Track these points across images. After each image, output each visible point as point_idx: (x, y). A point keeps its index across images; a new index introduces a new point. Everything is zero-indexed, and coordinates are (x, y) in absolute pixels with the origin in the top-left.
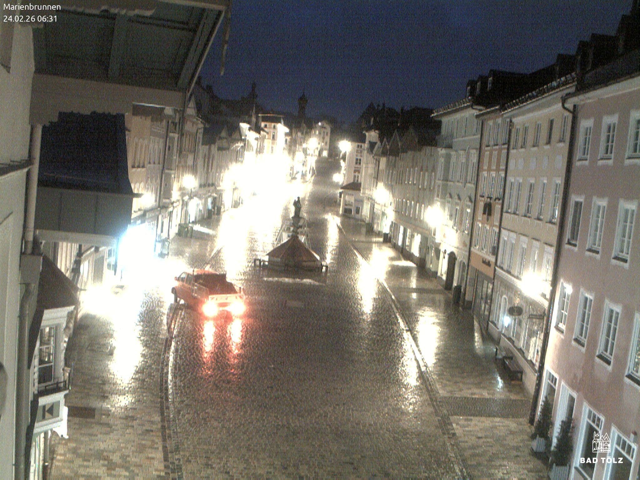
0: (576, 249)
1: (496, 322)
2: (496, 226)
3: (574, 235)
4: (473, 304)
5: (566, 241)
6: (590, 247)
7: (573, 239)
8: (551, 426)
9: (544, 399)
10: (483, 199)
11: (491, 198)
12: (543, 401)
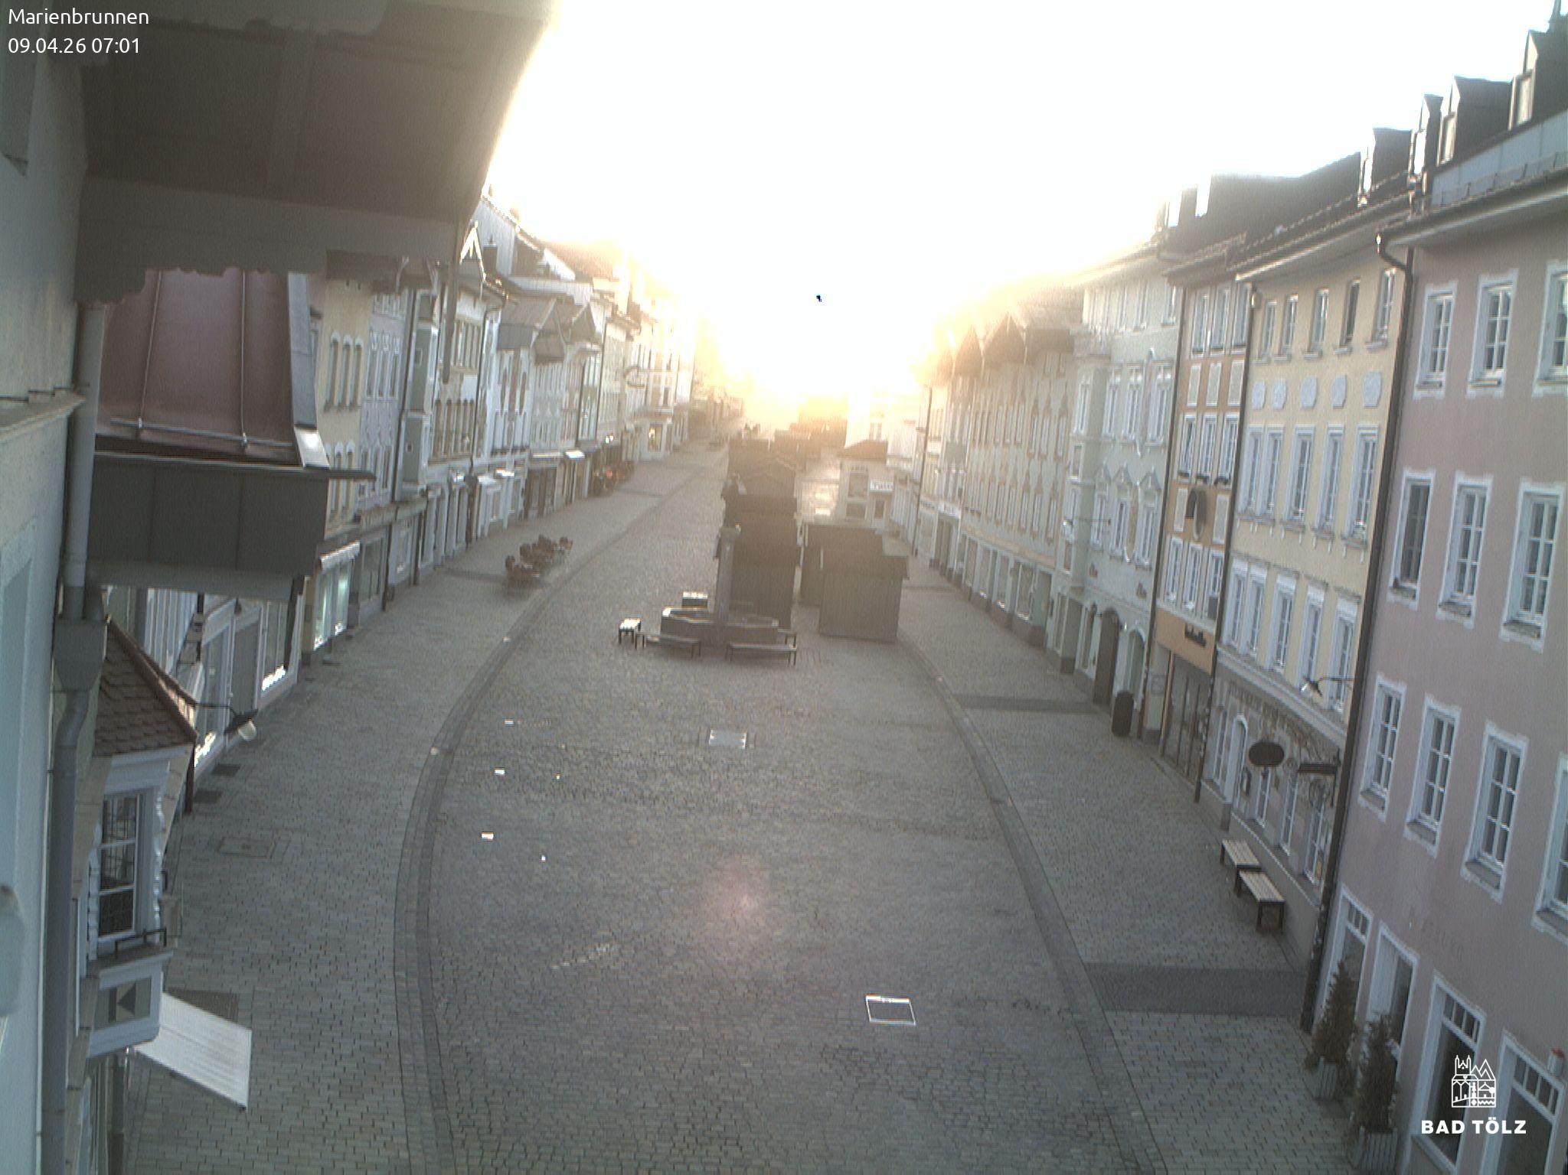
0: (1414, 605)
1: (1218, 782)
2: (1218, 546)
3: (1410, 568)
4: (1162, 737)
5: (1391, 583)
6: (1448, 597)
7: (1408, 575)
8: (1353, 1035)
9: (1336, 970)
10: (1186, 481)
11: (1205, 479)
12: (1335, 976)
